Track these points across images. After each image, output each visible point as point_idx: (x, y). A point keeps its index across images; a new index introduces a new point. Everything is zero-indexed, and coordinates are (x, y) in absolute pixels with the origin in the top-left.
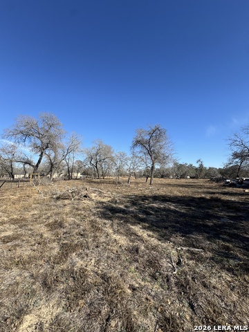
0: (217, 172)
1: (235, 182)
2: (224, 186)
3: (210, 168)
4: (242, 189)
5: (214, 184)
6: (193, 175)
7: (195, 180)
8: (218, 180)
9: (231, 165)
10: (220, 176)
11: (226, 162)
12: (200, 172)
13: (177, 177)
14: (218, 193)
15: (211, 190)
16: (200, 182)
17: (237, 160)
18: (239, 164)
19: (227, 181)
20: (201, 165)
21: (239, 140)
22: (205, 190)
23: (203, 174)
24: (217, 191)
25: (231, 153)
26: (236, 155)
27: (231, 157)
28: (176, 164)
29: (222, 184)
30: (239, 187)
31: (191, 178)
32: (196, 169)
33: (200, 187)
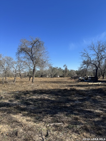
0: (75, 73)
1: (84, 79)
2: (78, 81)
3: (71, 70)
4: (87, 83)
5: (73, 80)
6: (61, 75)
7: (62, 78)
8: (75, 78)
9: (82, 69)
10: (76, 75)
11: (80, 66)
12: (65, 73)
13: (51, 76)
14: (75, 86)
15: (71, 84)
16: (65, 79)
17: (85, 65)
18: (86, 68)
19: (80, 78)
20: (66, 68)
21: (86, 53)
22: (68, 84)
23: (67, 74)
24: (74, 84)
25: (82, 61)
26: (85, 63)
27: (82, 64)
28: (51, 67)
29: (77, 80)
30: (86, 82)
31: (60, 77)
32: (63, 71)
33: (65, 82)
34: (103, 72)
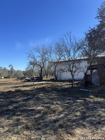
0: (22, 73)
1: (30, 79)
2: (25, 81)
3: (18, 71)
4: (33, 83)
5: (20, 81)
6: (6, 76)
7: (7, 80)
8: (22, 79)
9: (29, 69)
10: (23, 76)
12: (11, 74)
14: (20, 86)
15: (17, 85)
16: (11, 80)
17: (31, 66)
18: (32, 68)
19: (27, 78)
20: (12, 69)
21: (32, 54)
22: (13, 86)
23: (13, 75)
24: (20, 85)
25: (28, 61)
26: (31, 63)
27: (29, 64)
29: (24, 80)
30: (32, 82)
31: (5, 78)
32: (9, 72)
33: (10, 84)
34: (47, 72)
